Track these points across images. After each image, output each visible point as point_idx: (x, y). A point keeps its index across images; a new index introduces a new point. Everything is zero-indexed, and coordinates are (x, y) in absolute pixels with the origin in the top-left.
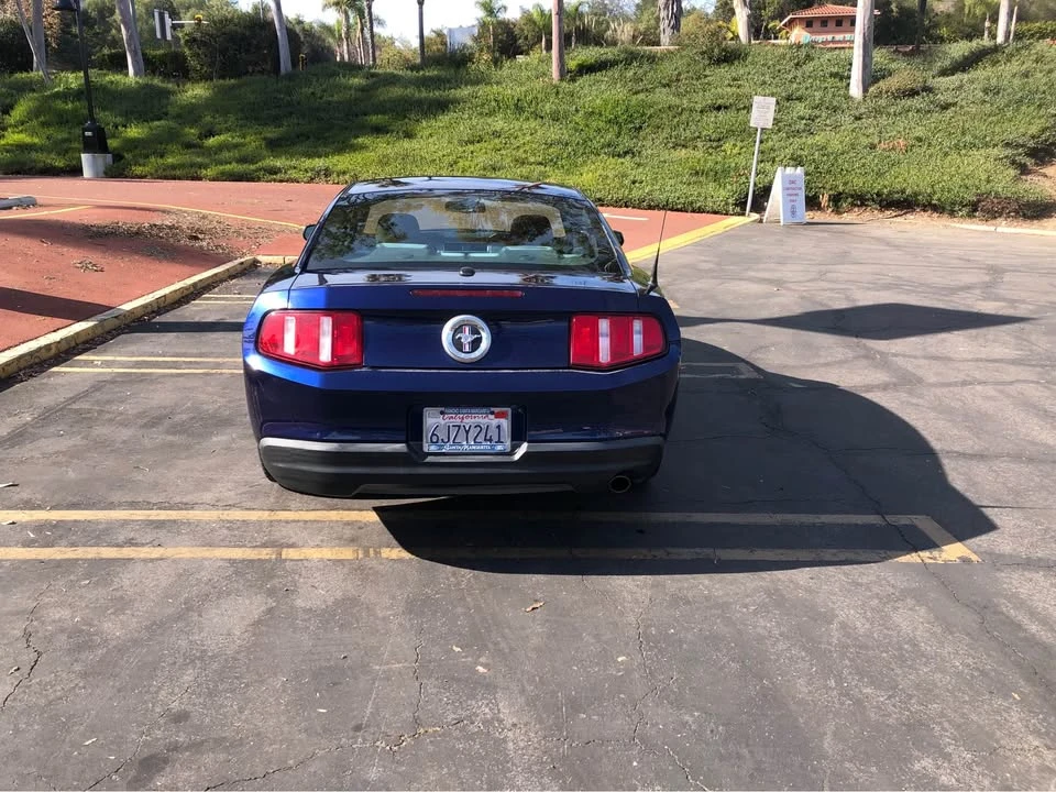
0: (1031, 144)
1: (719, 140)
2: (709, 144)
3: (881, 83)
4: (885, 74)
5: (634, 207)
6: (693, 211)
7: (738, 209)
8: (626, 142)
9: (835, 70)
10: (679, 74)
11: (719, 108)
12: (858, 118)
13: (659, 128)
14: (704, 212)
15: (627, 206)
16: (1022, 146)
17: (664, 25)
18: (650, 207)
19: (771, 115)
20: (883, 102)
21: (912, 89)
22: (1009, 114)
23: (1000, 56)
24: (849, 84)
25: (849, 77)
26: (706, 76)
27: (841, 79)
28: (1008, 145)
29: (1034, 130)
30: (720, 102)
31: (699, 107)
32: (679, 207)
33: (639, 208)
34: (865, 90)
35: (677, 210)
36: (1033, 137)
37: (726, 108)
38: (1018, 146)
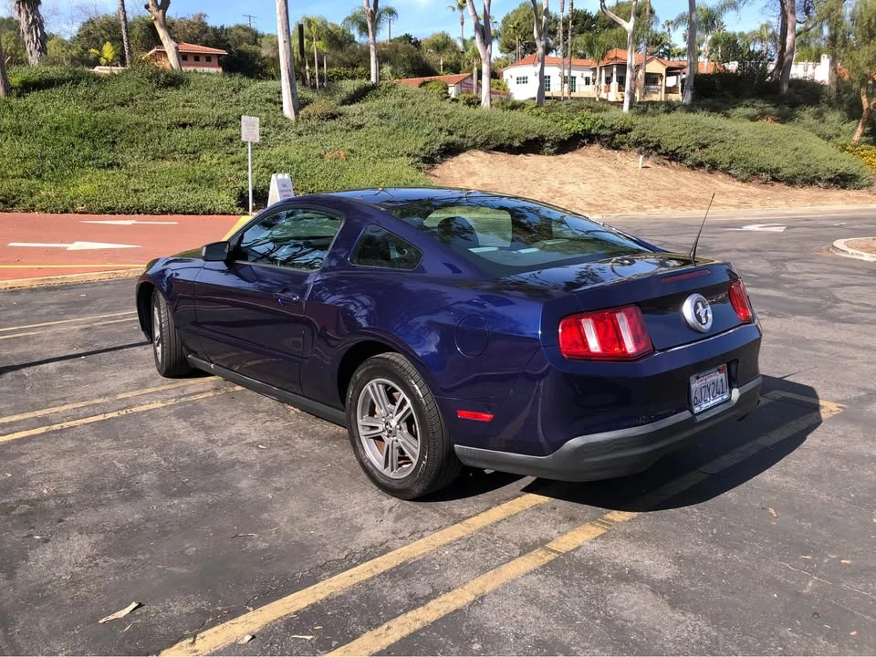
0: (422, 154)
1: (194, 153)
2: (188, 156)
3: (307, 108)
4: (307, 102)
5: (145, 214)
6: (204, 213)
7: (242, 210)
8: (106, 155)
9: (268, 96)
10: (131, 95)
11: (184, 126)
12: (300, 135)
13: (132, 142)
14: (213, 214)
15: (139, 213)
16: (417, 156)
17: (30, 47)
18: (163, 213)
19: (257, 130)
20: (314, 123)
21: (332, 114)
22: (401, 133)
23: (377, 92)
24: (282, 108)
25: (281, 103)
26: (158, 98)
27: (275, 103)
28: (409, 155)
29: (420, 145)
30: (184, 120)
31: (165, 124)
32: (191, 210)
33: (152, 214)
34: (297, 113)
35: (190, 214)
36: (421, 149)
37: (190, 125)
38: (415, 156)
